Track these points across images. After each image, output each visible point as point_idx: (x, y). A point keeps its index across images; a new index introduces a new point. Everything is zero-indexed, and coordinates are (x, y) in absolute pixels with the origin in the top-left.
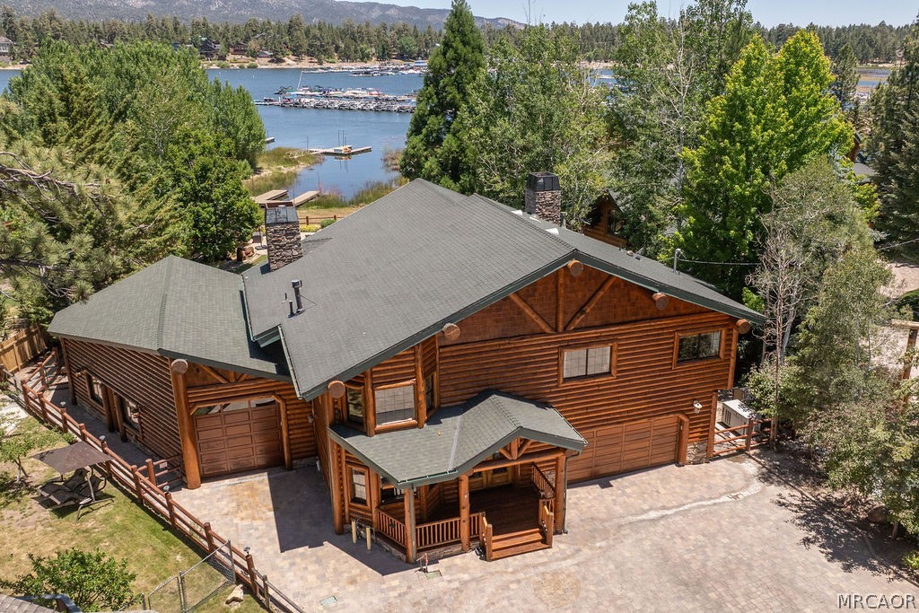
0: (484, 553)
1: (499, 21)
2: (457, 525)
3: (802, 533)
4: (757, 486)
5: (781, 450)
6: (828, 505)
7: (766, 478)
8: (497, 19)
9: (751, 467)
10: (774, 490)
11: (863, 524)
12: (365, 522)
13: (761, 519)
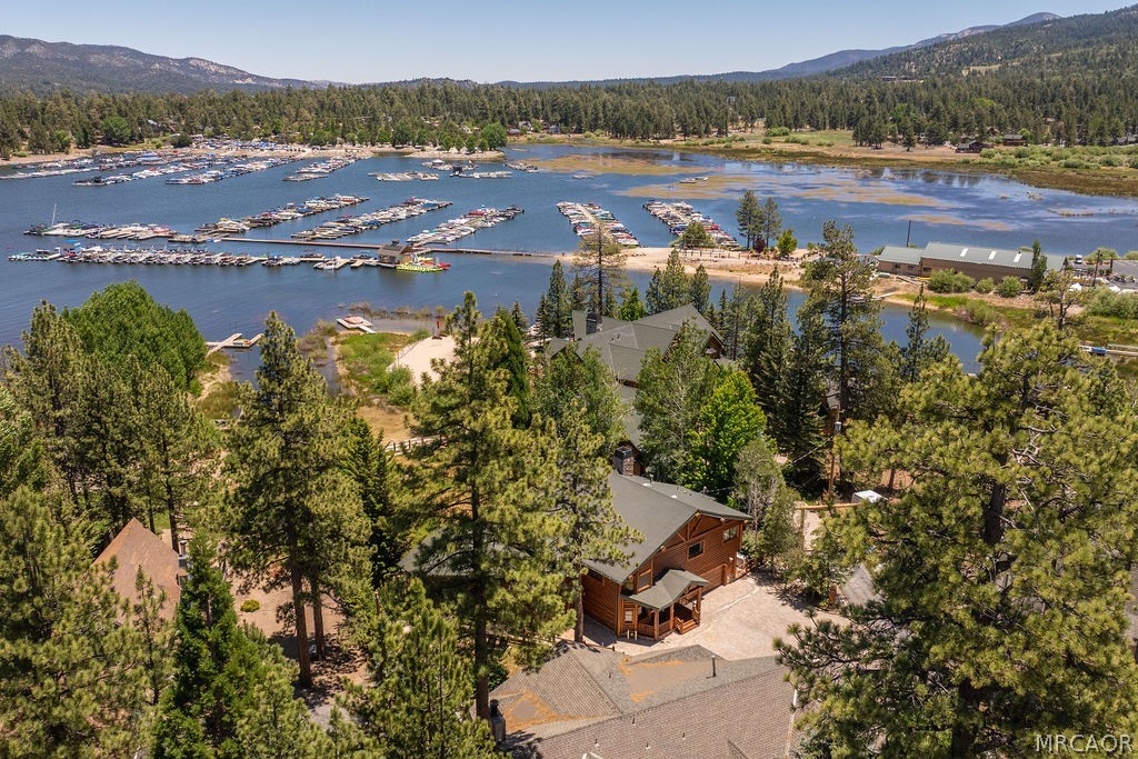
0: (679, 632)
1: (191, 62)
2: (668, 624)
3: (781, 602)
4: (757, 588)
5: (760, 571)
6: (786, 591)
7: (759, 584)
8: (188, 59)
9: (751, 581)
10: (764, 588)
11: (801, 595)
12: (632, 630)
13: (766, 600)
